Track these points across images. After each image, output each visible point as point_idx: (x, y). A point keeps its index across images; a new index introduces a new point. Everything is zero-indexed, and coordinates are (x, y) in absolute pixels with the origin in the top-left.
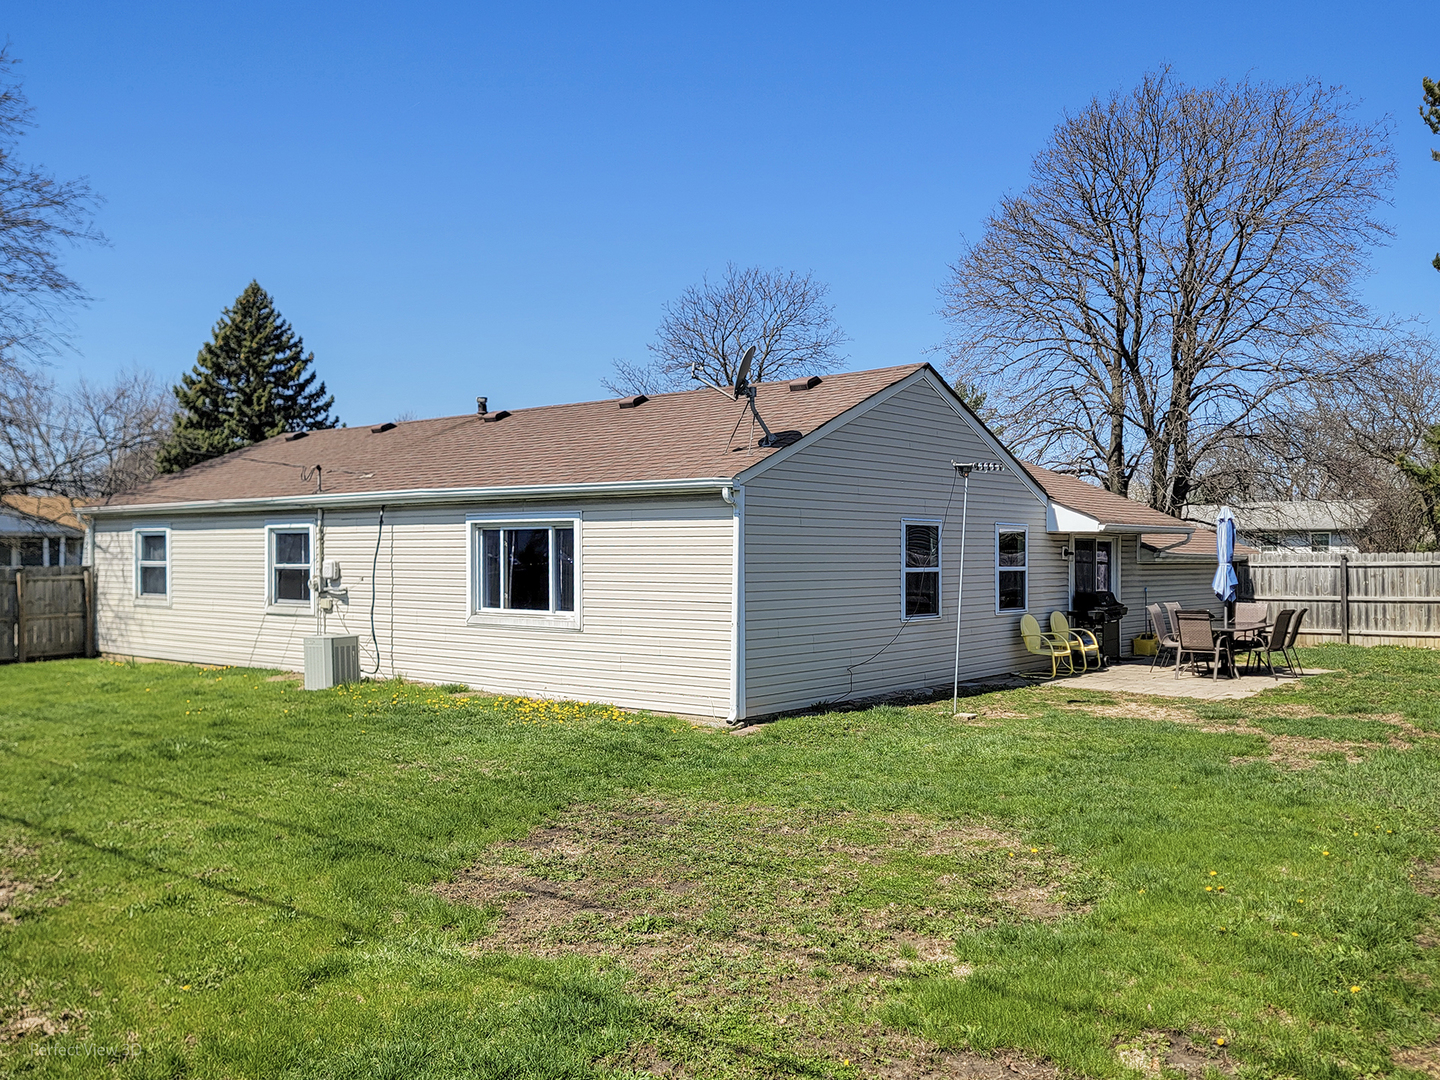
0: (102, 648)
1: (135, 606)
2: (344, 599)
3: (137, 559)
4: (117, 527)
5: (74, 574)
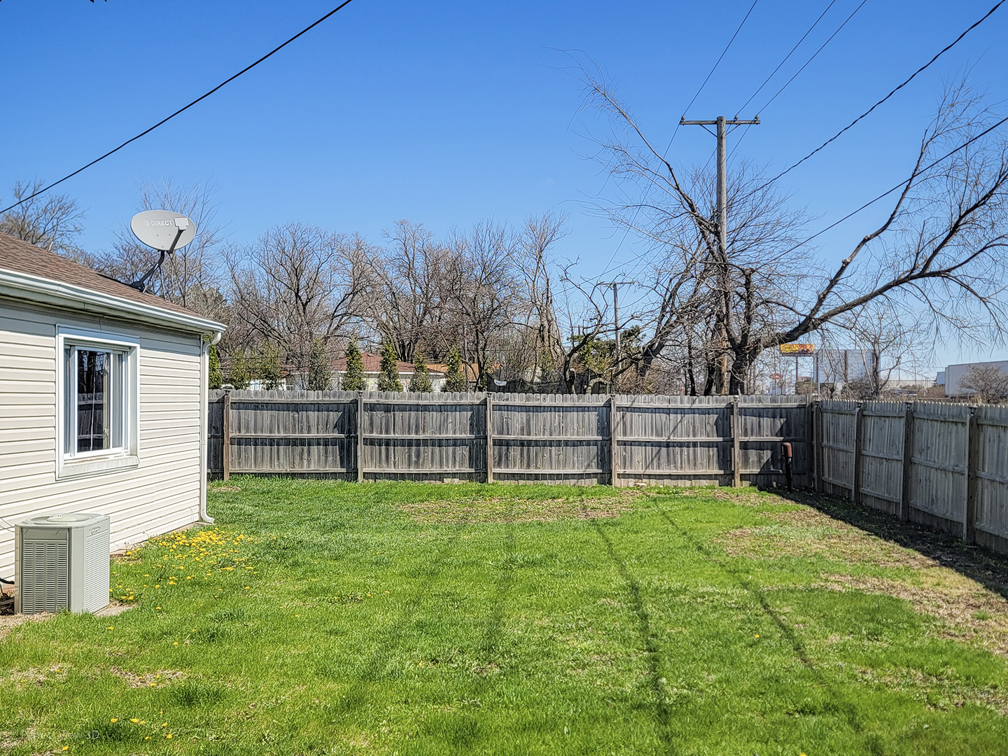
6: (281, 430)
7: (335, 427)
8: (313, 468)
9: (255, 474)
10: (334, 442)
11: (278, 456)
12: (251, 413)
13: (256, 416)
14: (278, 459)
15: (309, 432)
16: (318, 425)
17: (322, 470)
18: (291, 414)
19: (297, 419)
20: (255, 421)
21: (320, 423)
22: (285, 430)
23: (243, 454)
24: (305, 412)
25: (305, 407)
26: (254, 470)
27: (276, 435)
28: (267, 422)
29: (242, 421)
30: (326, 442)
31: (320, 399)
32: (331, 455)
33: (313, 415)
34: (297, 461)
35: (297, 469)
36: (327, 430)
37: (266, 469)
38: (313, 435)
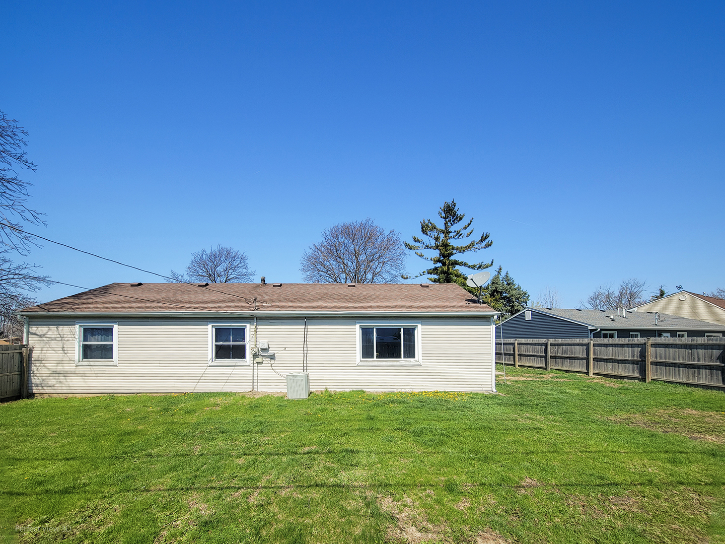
0: (35, 391)
1: (76, 366)
2: (272, 357)
3: (80, 341)
4: (57, 323)
5: (15, 349)
6: (681, 359)
7: (717, 359)
8: (701, 382)
9: (664, 381)
10: (717, 368)
11: (679, 373)
12: (663, 349)
13: (665, 351)
14: (679, 375)
15: (699, 360)
16: (705, 357)
17: (707, 383)
18: (687, 351)
19: (690, 354)
20: (665, 354)
21: (706, 356)
22: (683, 359)
23: (659, 371)
24: (695, 350)
25: (695, 347)
26: (665, 379)
27: (678, 361)
28: (672, 355)
29: (658, 353)
30: (711, 368)
31: (706, 342)
32: (715, 376)
33: (701, 352)
34: (691, 378)
35: (691, 382)
36: (711, 360)
37: (671, 379)
38: (702, 363)
